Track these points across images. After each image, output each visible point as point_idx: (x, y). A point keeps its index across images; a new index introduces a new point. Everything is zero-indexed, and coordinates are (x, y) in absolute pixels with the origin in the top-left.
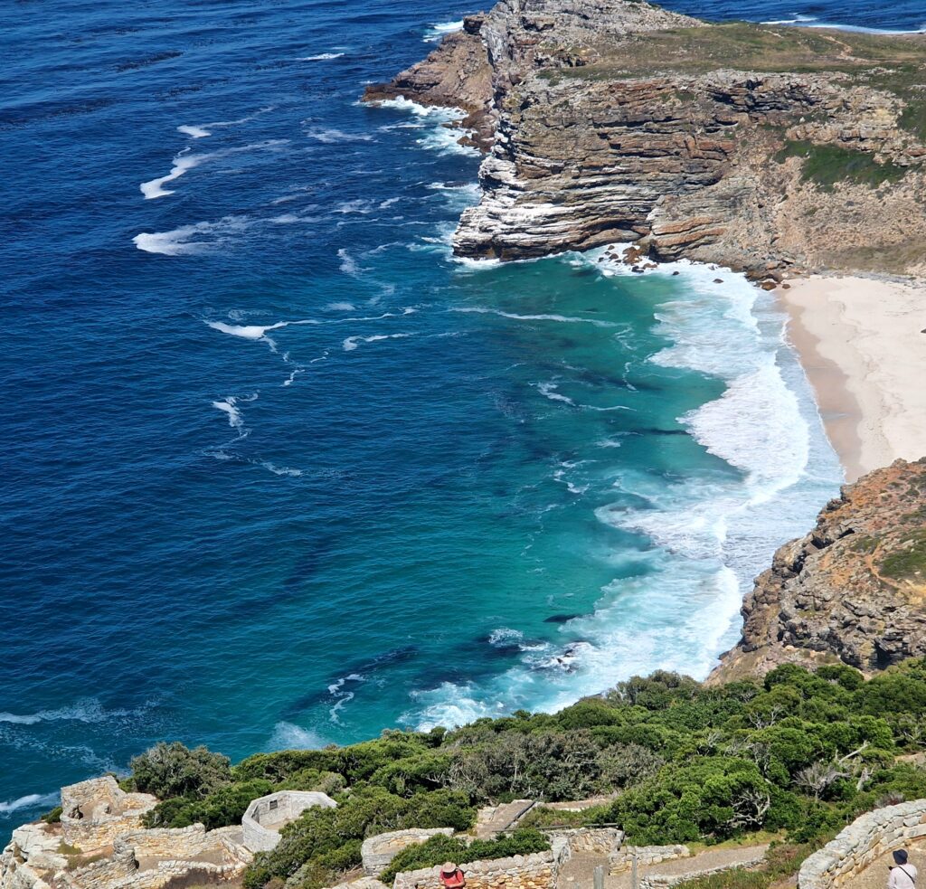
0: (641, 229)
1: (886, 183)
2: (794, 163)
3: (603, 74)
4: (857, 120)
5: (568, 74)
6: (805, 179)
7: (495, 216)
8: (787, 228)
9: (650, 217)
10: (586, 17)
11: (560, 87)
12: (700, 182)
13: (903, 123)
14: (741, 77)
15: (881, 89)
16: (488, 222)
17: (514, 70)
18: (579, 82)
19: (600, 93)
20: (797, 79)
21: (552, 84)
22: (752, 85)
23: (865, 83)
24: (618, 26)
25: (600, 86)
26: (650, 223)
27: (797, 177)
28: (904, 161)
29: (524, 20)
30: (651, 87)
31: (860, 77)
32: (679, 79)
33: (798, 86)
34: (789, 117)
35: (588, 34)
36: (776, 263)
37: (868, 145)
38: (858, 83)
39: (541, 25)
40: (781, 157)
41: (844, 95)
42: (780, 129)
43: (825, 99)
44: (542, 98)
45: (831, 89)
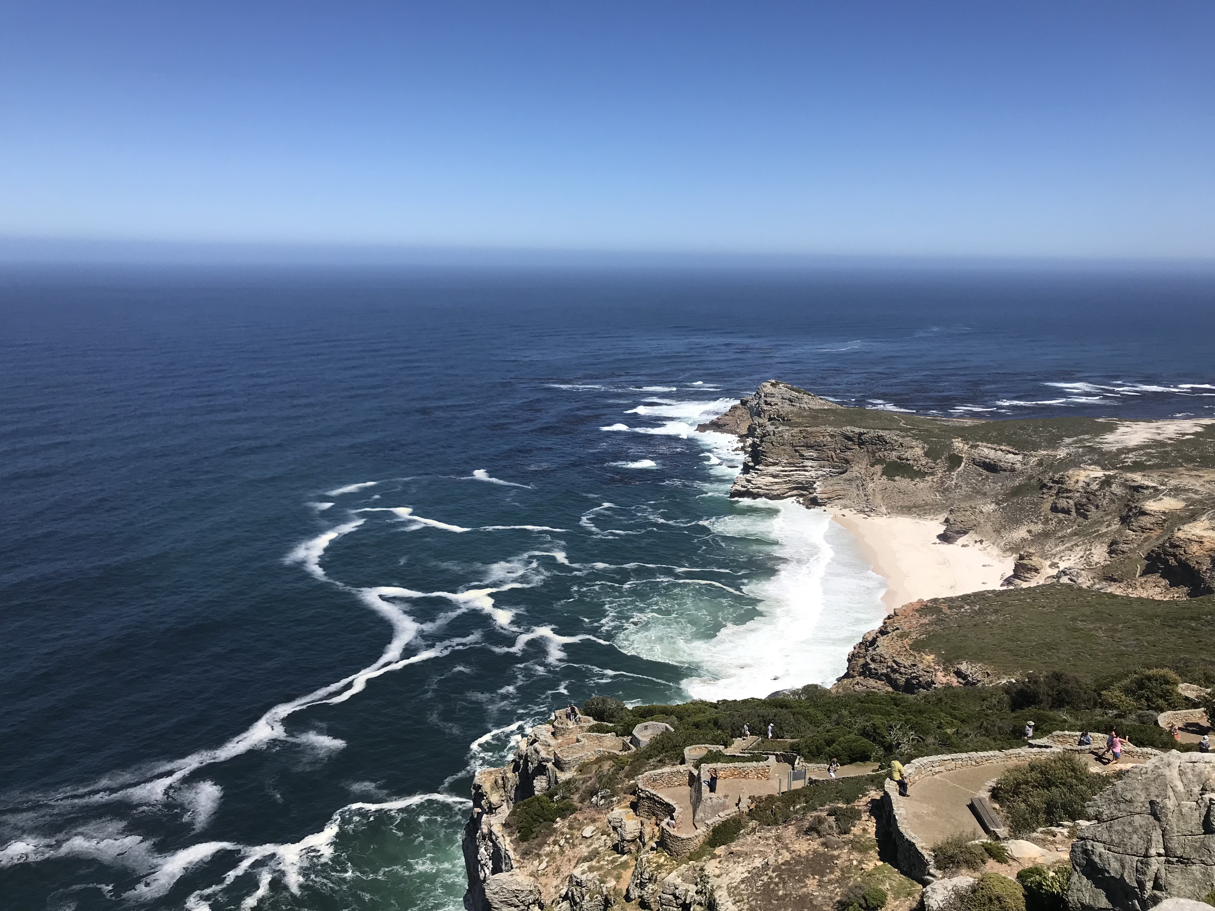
0: (811, 491)
1: (918, 479)
2: (879, 468)
3: (798, 425)
4: (906, 452)
5: (783, 424)
6: (883, 474)
7: (749, 481)
8: (874, 495)
9: (815, 486)
10: (792, 402)
11: (780, 429)
12: (837, 473)
13: (927, 454)
14: (857, 430)
15: (917, 439)
16: (745, 483)
17: (761, 421)
18: (787, 428)
19: (796, 433)
20: (881, 433)
21: (776, 428)
22: (861, 434)
23: (910, 436)
24: (806, 406)
25: (796, 430)
26: (815, 489)
27: (879, 474)
28: (926, 471)
29: (766, 401)
30: (818, 432)
31: (909, 433)
32: (829, 429)
33: (881, 436)
34: (877, 449)
35: (792, 408)
36: (868, 510)
37: (911, 462)
38: (908, 436)
39: (773, 404)
40: (872, 466)
41: (901, 440)
42: (874, 453)
43: (893, 442)
44: (772, 433)
45: (895, 438)
